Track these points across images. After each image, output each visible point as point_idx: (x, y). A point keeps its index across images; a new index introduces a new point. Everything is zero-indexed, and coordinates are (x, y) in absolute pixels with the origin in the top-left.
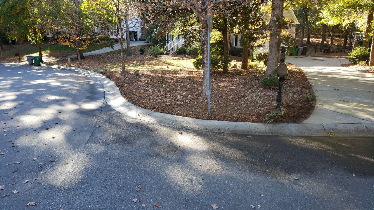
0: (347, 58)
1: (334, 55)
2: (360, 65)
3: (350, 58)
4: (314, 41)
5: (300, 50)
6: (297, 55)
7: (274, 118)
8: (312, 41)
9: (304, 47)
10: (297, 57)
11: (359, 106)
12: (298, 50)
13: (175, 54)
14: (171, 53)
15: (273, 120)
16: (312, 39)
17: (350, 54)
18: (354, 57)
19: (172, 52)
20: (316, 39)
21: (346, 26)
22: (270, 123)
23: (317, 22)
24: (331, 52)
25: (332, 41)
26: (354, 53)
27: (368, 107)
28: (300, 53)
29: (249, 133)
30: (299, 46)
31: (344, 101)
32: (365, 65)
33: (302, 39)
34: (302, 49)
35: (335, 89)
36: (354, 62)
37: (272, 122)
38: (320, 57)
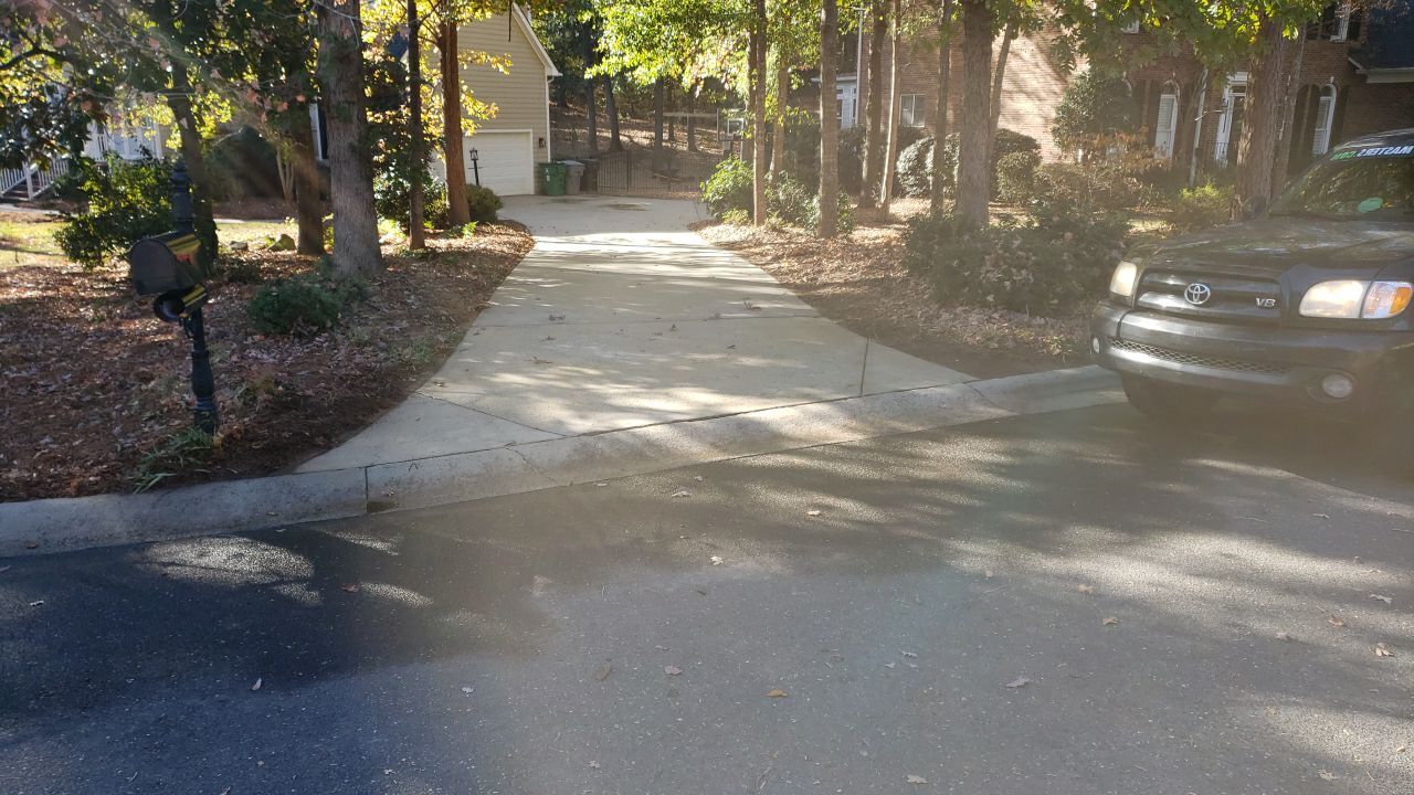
0: (697, 201)
1: (687, 190)
2: (731, 223)
3: (707, 201)
4: (636, 140)
5: (573, 172)
6: (565, 192)
7: (167, 469)
8: (631, 141)
9: (586, 163)
10: (565, 201)
11: (571, 377)
12: (567, 175)
13: (54, 197)
14: (32, 194)
15: (160, 475)
16: (632, 133)
17: (706, 186)
18: (717, 197)
19: (35, 190)
20: (644, 133)
21: (693, 87)
22: (152, 488)
23: (588, 70)
24: (684, 180)
25: (691, 139)
26: (715, 182)
27: (599, 376)
28: (574, 184)
29: (29, 548)
30: (571, 159)
31: (538, 363)
32: (745, 223)
33: (593, 131)
34: (582, 170)
35: (552, 318)
36: (717, 212)
37: (159, 486)
38: (641, 197)
